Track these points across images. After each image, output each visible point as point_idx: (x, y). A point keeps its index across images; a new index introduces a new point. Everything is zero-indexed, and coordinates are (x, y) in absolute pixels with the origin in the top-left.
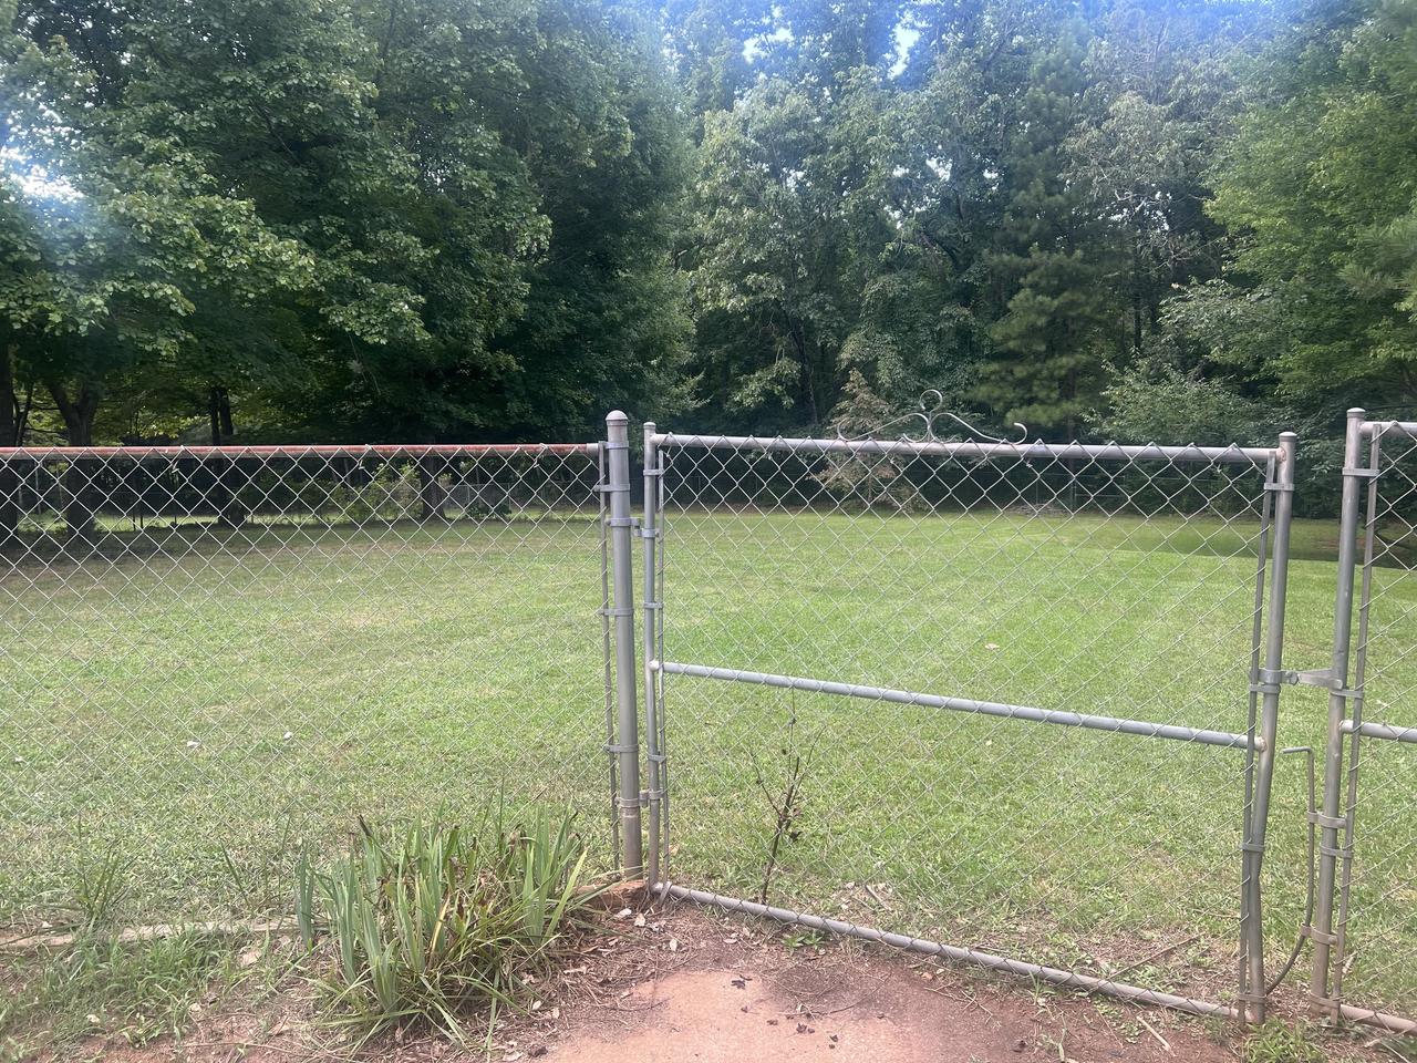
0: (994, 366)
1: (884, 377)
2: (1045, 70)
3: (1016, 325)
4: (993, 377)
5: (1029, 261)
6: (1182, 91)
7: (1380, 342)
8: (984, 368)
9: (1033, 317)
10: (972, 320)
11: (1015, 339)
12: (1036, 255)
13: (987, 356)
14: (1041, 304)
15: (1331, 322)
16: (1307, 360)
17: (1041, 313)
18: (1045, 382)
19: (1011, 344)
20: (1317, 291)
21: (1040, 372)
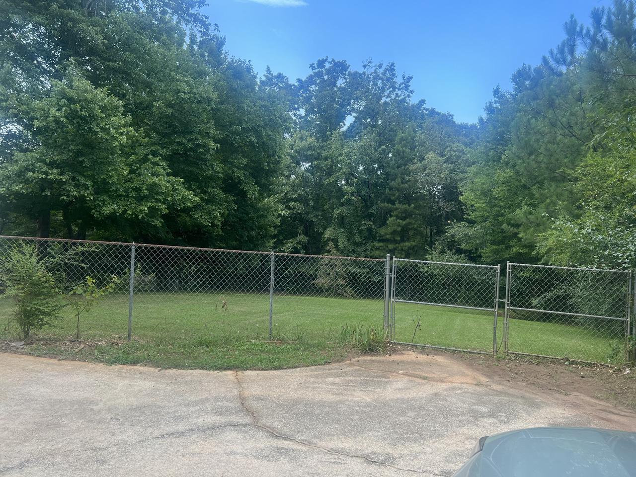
0: (381, 244)
1: (341, 245)
2: (402, 139)
3: (390, 230)
4: (381, 248)
5: (395, 206)
6: (449, 153)
7: (514, 246)
8: (377, 245)
9: (396, 227)
10: (373, 226)
11: (389, 235)
12: (397, 205)
13: (378, 240)
14: (399, 222)
15: (499, 238)
16: (492, 250)
17: (399, 226)
18: (400, 251)
19: (388, 236)
20: (495, 228)
21: (398, 247)
